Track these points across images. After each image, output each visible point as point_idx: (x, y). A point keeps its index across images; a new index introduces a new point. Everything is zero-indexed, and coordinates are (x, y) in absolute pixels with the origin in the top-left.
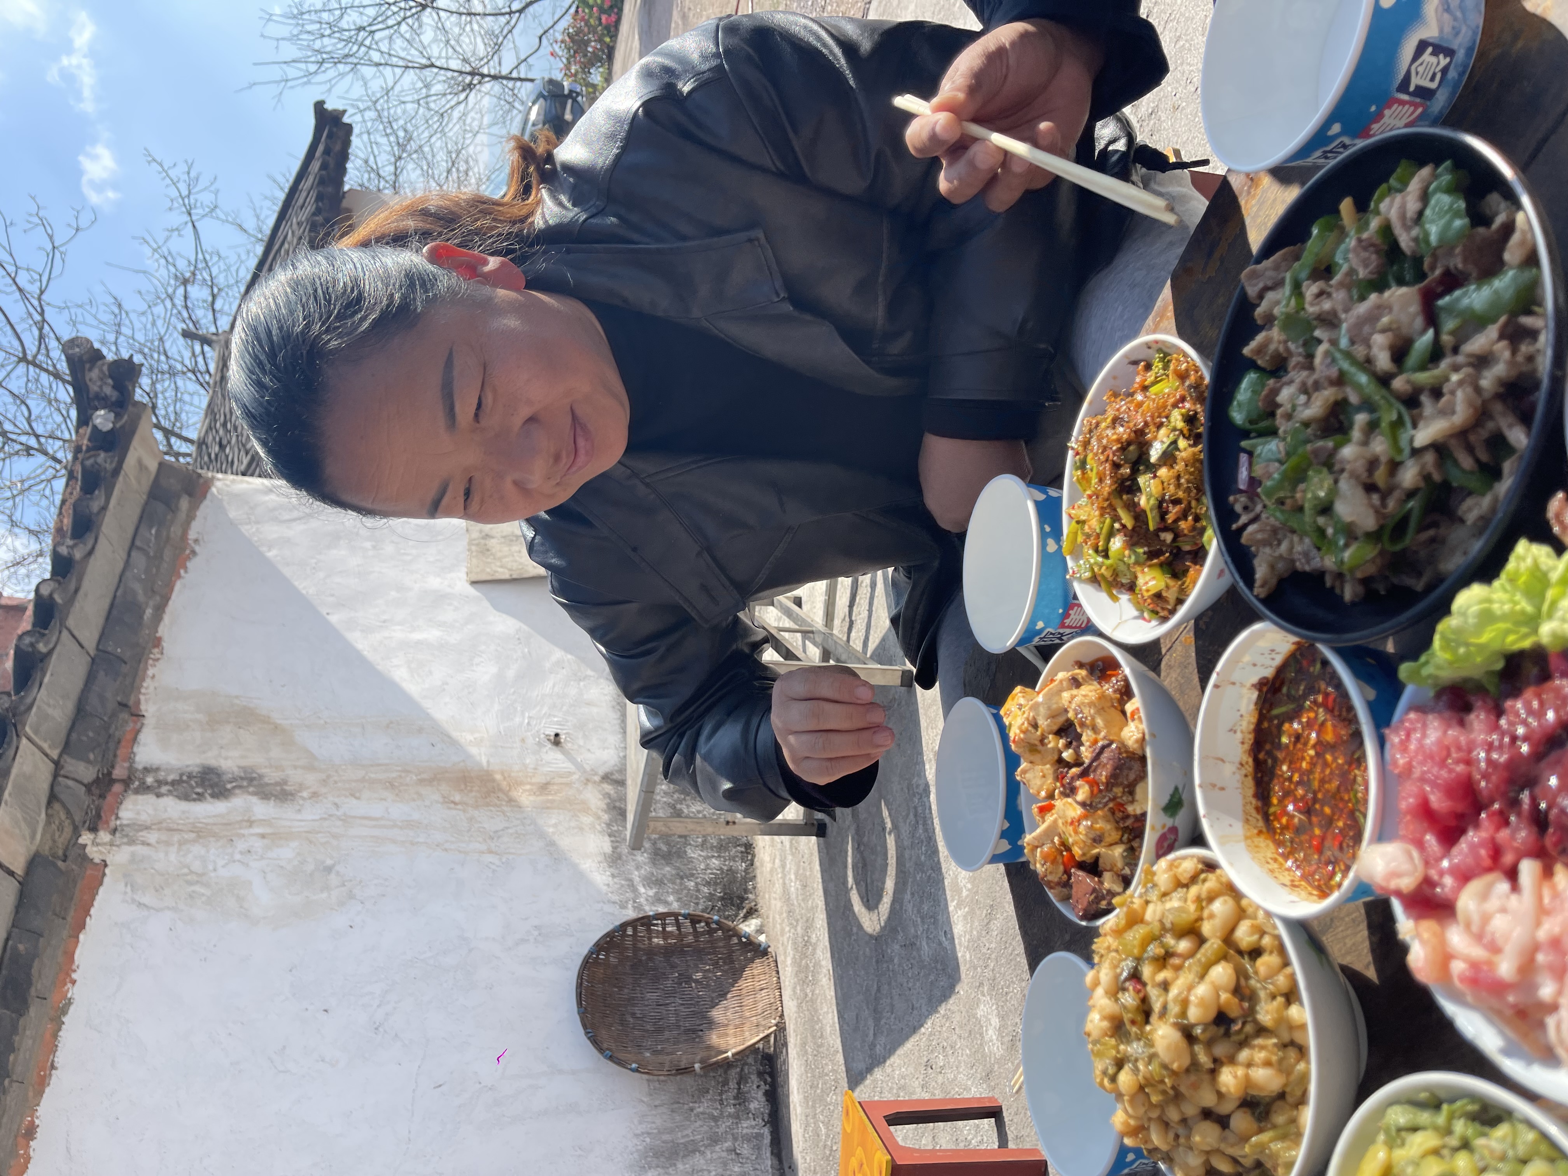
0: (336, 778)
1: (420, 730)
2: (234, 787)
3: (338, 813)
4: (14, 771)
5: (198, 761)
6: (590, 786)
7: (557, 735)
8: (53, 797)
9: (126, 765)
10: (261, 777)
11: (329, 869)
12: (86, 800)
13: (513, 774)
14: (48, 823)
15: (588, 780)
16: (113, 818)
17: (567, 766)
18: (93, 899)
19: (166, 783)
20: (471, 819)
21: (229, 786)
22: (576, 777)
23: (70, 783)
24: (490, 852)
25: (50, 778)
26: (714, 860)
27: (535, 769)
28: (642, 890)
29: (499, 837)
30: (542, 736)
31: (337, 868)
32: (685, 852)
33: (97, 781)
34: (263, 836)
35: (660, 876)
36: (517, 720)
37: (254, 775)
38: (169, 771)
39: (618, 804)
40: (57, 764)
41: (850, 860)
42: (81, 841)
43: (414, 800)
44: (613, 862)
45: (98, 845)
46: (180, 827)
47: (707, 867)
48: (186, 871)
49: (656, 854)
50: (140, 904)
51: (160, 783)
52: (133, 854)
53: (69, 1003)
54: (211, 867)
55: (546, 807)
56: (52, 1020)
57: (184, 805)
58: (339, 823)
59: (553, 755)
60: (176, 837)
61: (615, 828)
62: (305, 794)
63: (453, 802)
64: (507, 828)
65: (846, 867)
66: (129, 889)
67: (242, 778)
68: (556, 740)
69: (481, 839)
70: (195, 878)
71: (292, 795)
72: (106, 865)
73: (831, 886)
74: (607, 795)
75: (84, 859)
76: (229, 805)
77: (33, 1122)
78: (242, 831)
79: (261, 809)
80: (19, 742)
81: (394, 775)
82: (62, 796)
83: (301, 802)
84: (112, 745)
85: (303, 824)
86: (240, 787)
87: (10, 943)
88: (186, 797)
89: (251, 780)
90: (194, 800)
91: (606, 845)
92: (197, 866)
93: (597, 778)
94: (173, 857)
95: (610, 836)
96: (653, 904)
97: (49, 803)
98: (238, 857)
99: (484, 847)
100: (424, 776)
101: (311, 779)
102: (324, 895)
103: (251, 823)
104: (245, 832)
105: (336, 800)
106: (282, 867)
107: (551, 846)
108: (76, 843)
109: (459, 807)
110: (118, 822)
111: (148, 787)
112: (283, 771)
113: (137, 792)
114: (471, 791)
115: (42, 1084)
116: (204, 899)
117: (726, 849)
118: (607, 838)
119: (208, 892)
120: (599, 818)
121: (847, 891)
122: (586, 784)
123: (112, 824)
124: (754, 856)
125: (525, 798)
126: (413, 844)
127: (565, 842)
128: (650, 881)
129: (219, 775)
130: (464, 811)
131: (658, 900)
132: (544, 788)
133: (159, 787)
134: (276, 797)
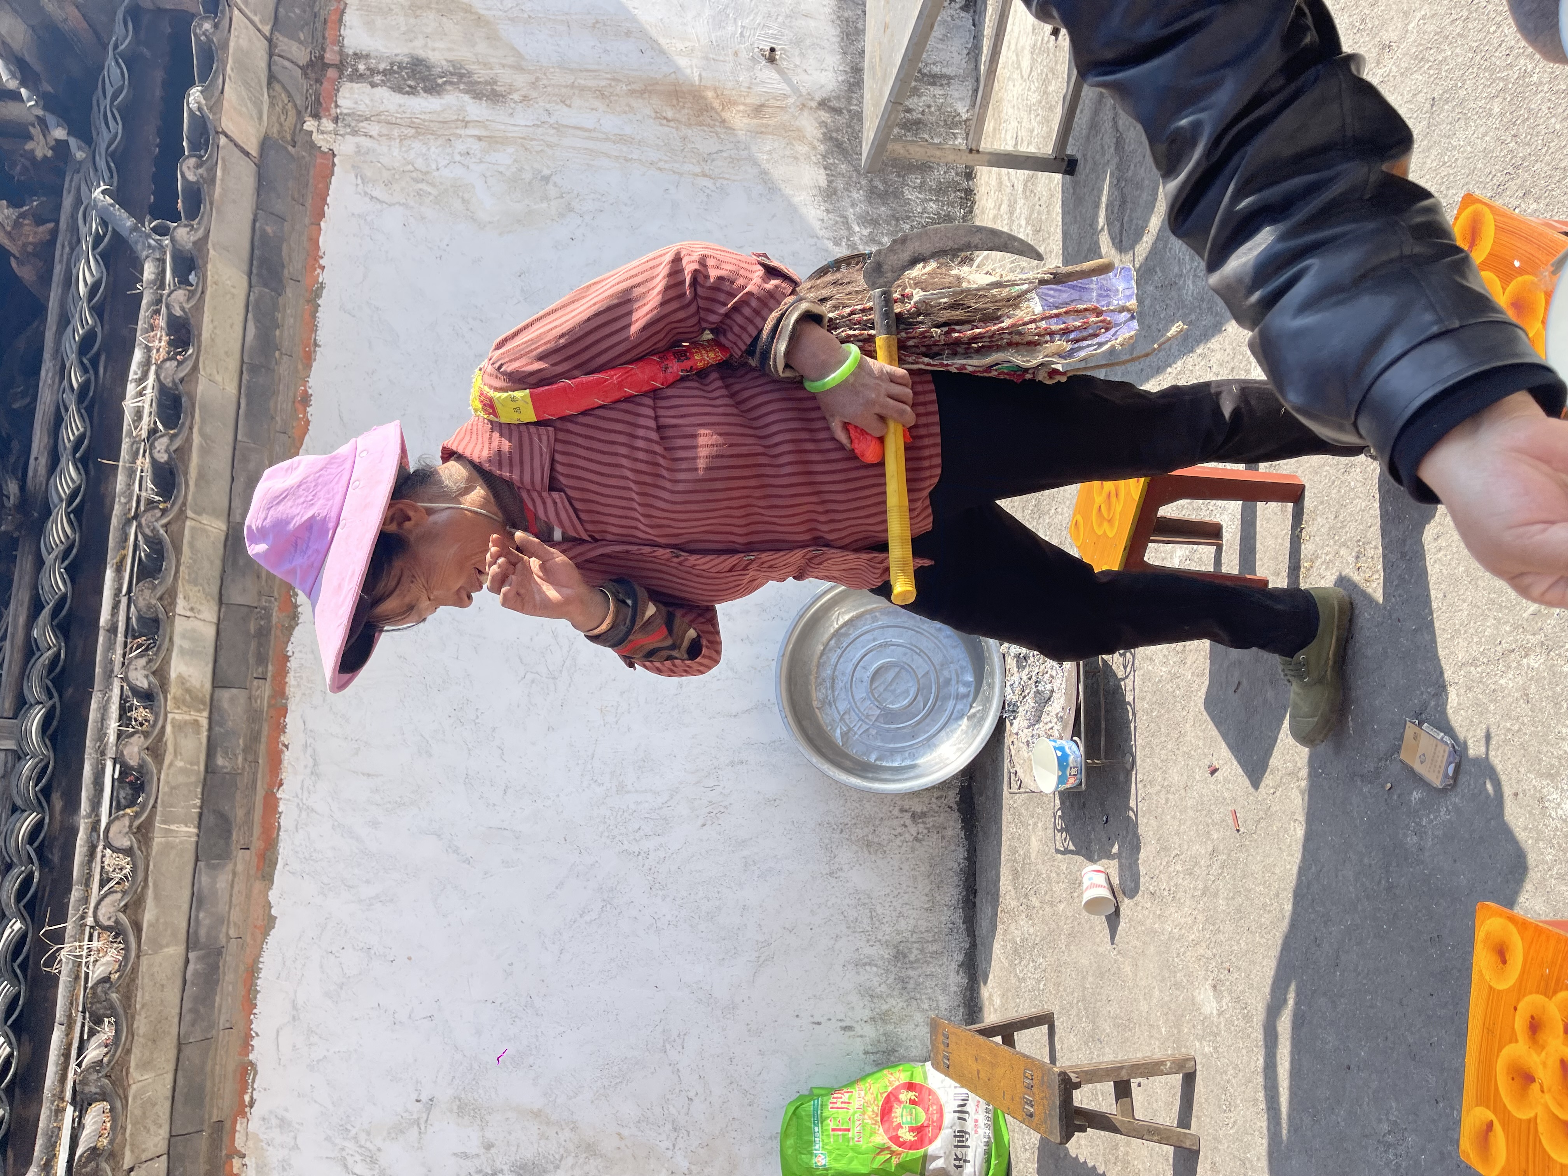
0: (545, 82)
1: (628, 34)
2: (445, 83)
3: (552, 121)
4: (232, 44)
5: (406, 51)
6: (806, 113)
7: (772, 50)
8: (272, 78)
9: (336, 48)
10: (470, 74)
11: (546, 179)
12: (304, 84)
13: (726, 92)
14: (272, 105)
15: (804, 105)
16: (333, 105)
17: (784, 88)
18: (328, 189)
19: (378, 73)
20: (684, 138)
21: (440, 81)
22: (791, 101)
23: (287, 63)
24: (705, 175)
25: (266, 57)
26: (931, 204)
27: (749, 88)
28: (857, 229)
29: (713, 160)
30: (756, 50)
31: (554, 178)
32: (903, 192)
33: (311, 64)
34: (479, 138)
35: (875, 216)
36: (730, 29)
37: (463, 71)
38: (380, 59)
39: (834, 135)
40: (270, 40)
41: (1104, 199)
42: (305, 127)
43: (625, 113)
44: (828, 196)
45: (323, 133)
46: (398, 121)
47: (924, 211)
48: (410, 167)
49: (872, 192)
50: (372, 198)
51: (373, 71)
52: (358, 146)
53: (322, 287)
54: (434, 167)
55: (759, 132)
56: (308, 301)
57: (398, 98)
58: (552, 131)
59: (767, 74)
60: (396, 132)
61: (831, 161)
62: (516, 96)
63: (665, 118)
64: (721, 151)
65: (1097, 206)
66: (359, 181)
67: (452, 74)
68: (771, 56)
69: (695, 161)
70: (421, 176)
71: (503, 96)
72: (334, 155)
73: (1074, 229)
74: (823, 124)
75: (312, 147)
76: (443, 101)
77: (306, 391)
78: (458, 131)
79: (476, 110)
80: (231, 12)
81: (603, 83)
82: (280, 77)
83: (513, 105)
84: (318, 25)
85: (517, 129)
86: (451, 83)
87: (258, 224)
88: (398, 89)
89: (461, 76)
90: (408, 93)
91: (821, 178)
92: (420, 163)
93: (814, 104)
94: (396, 152)
95: (825, 168)
96: (866, 243)
97: (269, 84)
98: (458, 158)
99: (698, 170)
100: (633, 86)
101: (521, 80)
102: (544, 205)
103: (466, 124)
104: (461, 132)
105: (548, 106)
106: (501, 173)
107: (764, 176)
108: (301, 129)
109: (672, 124)
110: (338, 111)
111: (361, 75)
112: (491, 69)
113: (351, 79)
114: (684, 107)
115: (308, 359)
116: (431, 198)
117: (945, 193)
118: (822, 171)
119: (434, 192)
120: (814, 148)
121: (1095, 233)
122: (801, 109)
123: (333, 111)
124: (974, 203)
125: (738, 120)
126: (627, 160)
127: (779, 172)
128: (866, 220)
129: (429, 68)
130: (677, 129)
131: (872, 240)
132: (758, 110)
133: (372, 75)
134: (488, 97)
